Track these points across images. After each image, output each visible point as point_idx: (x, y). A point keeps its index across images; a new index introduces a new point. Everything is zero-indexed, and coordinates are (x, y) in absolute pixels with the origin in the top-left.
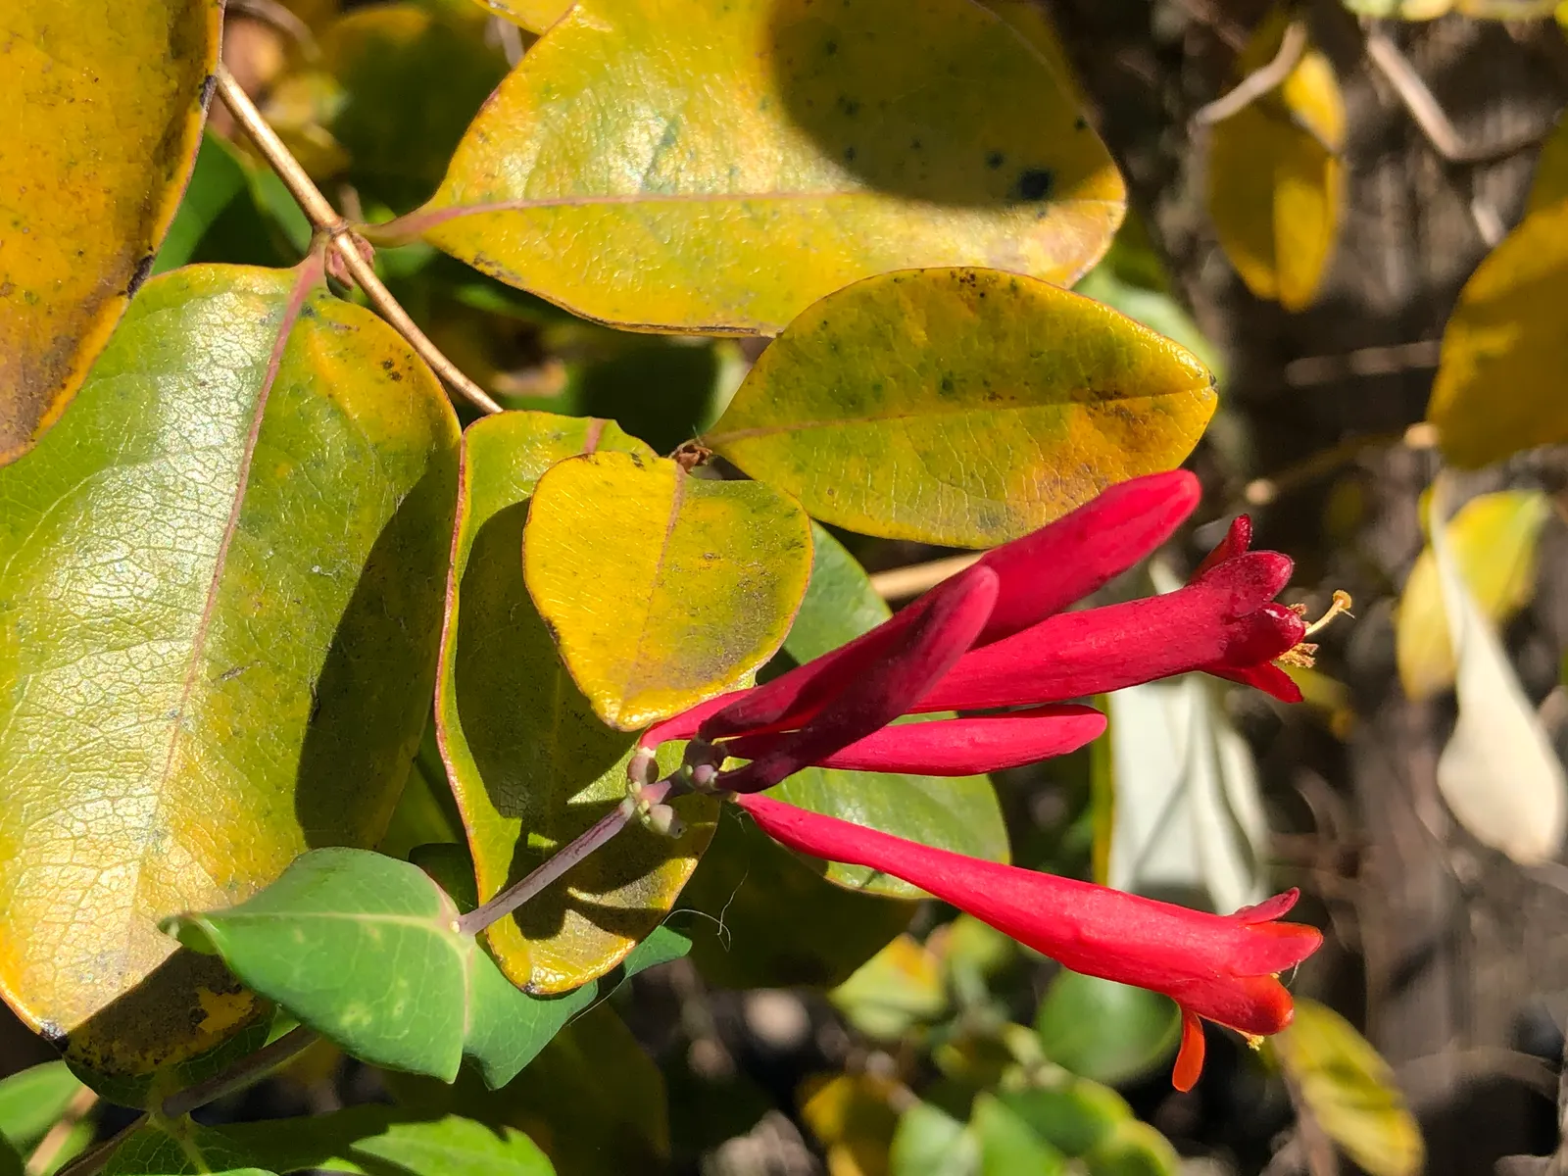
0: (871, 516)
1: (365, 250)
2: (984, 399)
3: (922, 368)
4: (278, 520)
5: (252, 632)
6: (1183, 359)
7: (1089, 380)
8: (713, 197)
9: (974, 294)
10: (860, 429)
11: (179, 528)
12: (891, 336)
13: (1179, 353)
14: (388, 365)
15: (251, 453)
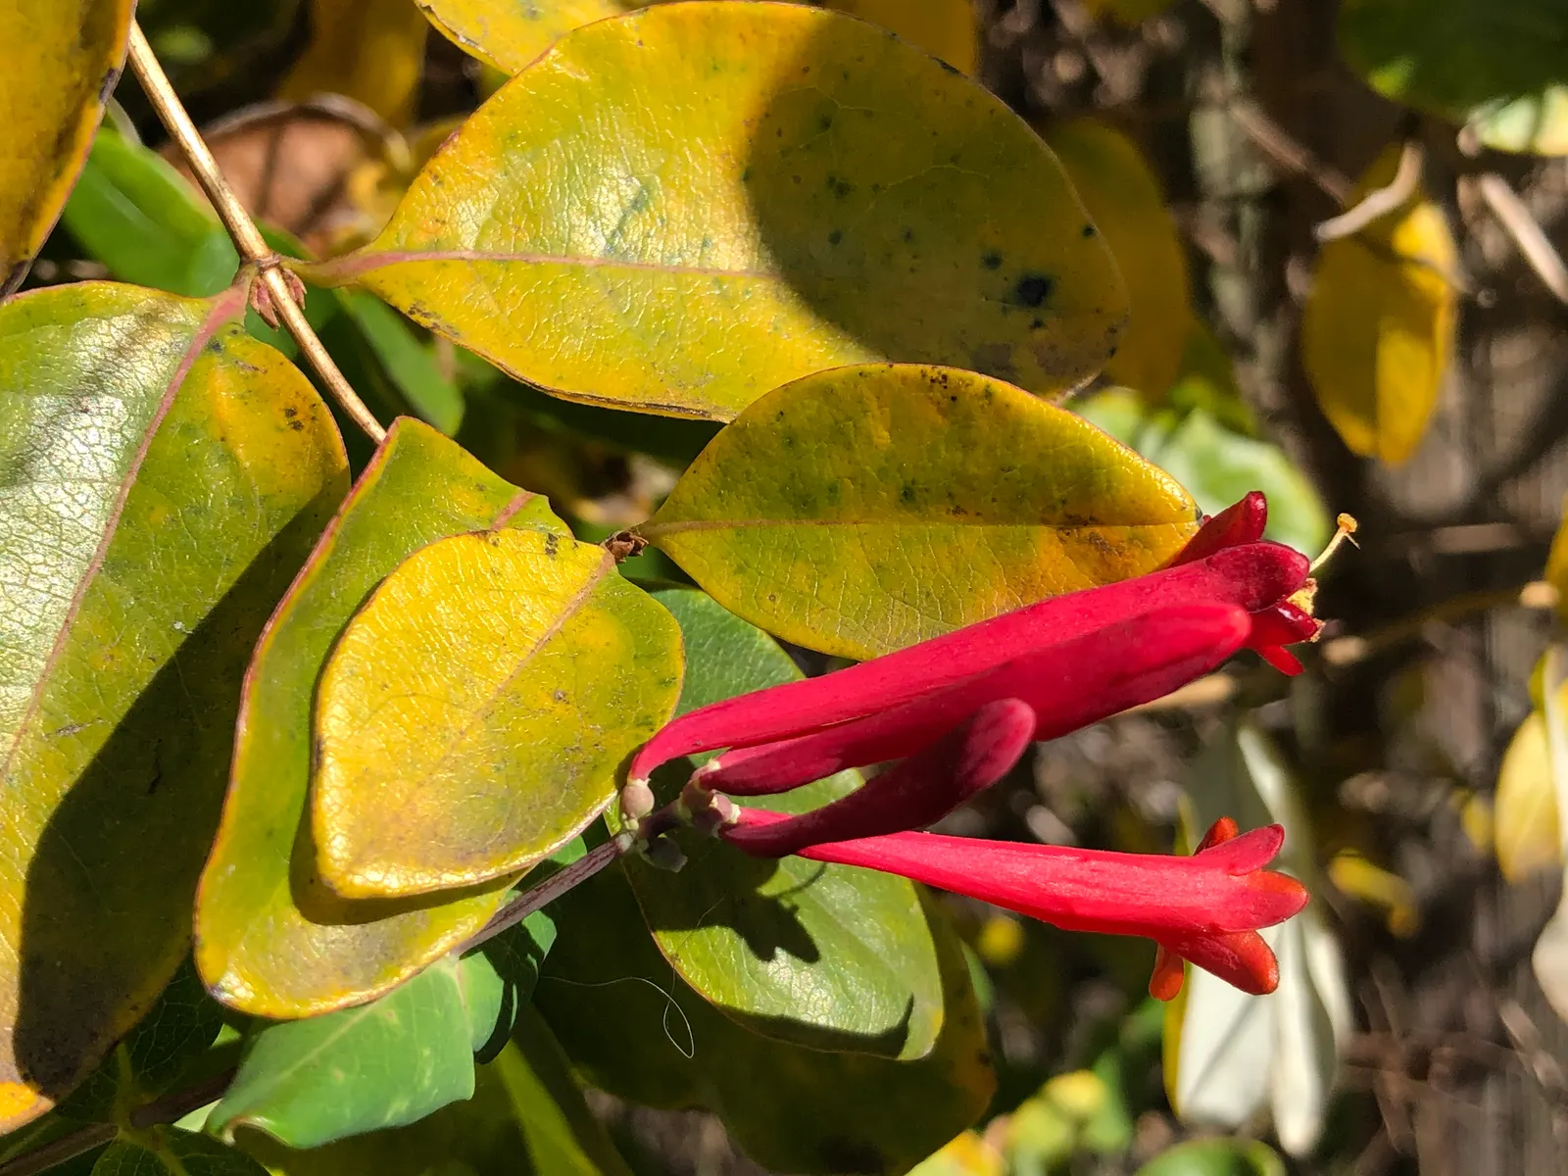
0: (813, 628)
1: (295, 288)
2: (947, 513)
3: (882, 472)
4: (145, 567)
5: (98, 686)
6: (1167, 488)
7: (1064, 502)
8: (681, 269)
9: (944, 397)
10: (811, 533)
11: (35, 564)
12: (852, 435)
13: (1164, 480)
14: (291, 413)
15: (128, 490)
